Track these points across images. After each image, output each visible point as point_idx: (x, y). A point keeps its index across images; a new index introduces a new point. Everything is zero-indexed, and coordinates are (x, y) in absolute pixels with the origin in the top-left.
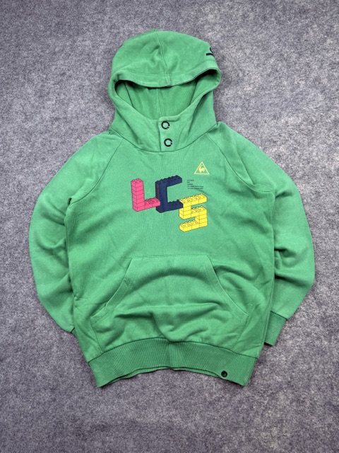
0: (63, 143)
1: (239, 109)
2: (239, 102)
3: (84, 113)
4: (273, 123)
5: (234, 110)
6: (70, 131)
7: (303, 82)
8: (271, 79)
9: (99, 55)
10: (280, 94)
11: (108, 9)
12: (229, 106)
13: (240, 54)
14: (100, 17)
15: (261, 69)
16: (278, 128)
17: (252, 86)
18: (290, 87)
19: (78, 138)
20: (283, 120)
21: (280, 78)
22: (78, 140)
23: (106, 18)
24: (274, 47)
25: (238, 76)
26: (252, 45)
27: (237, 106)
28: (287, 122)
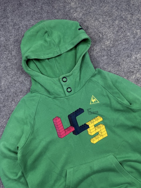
0: (4, 106)
1: (106, 57)
2: (105, 53)
3: (12, 84)
4: (128, 60)
5: (103, 58)
6: (7, 98)
7: (139, 31)
8: (119, 34)
9: (11, 45)
10: (127, 42)
11: (9, 15)
12: (99, 57)
13: (97, 23)
14: (5, 21)
15: (112, 29)
16: (132, 63)
17: (109, 40)
18: (132, 36)
19: (12, 101)
20: (133, 57)
21: (124, 32)
22: (13, 102)
23: (9, 20)
24: (116, 13)
25: (99, 37)
26: (102, 16)
27: (104, 56)
28: (136, 58)
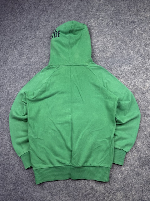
0: (28, 75)
1: (104, 63)
2: (104, 60)
3: (37, 62)
4: (118, 69)
5: (102, 63)
6: (31, 70)
7: (133, 52)
8: (118, 50)
9: (45, 39)
10: (122, 57)
11: (51, 20)
12: (99, 61)
13: (105, 39)
14: (47, 23)
15: (114, 46)
16: (121, 71)
17: (110, 53)
18: (127, 54)
19: (34, 73)
20: (123, 68)
21: (122, 50)
22: (34, 74)
23: (50, 24)
24: (120, 37)
25: (104, 48)
26: (110, 36)
27: (103, 62)
28: (125, 69)
